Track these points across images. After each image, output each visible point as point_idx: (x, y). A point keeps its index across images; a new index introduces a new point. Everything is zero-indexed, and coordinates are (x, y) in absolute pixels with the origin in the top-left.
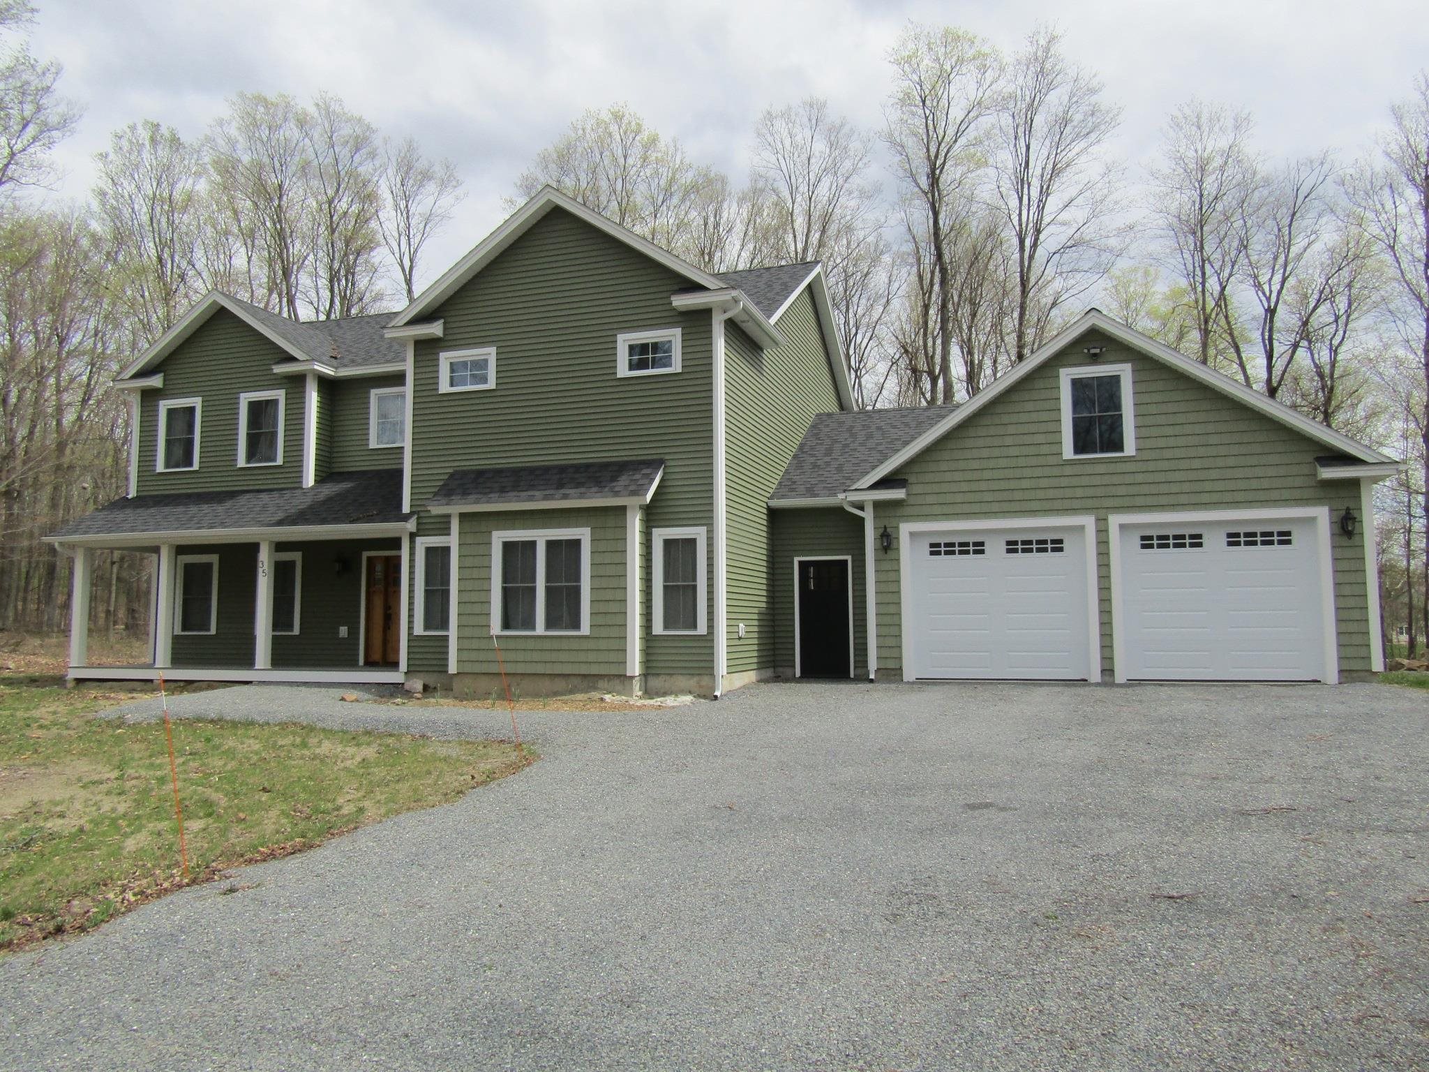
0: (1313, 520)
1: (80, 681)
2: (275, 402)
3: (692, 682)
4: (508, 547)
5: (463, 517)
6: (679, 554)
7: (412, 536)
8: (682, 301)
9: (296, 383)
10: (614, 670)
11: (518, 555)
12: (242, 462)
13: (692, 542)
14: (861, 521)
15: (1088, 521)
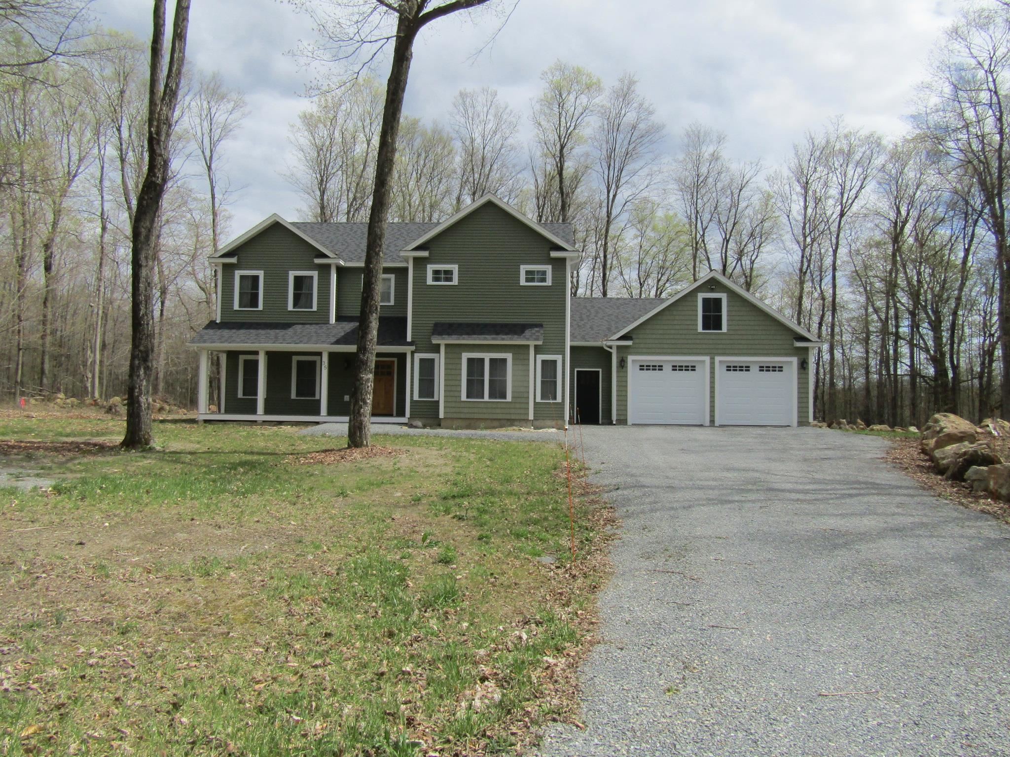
0: (791, 362)
1: (206, 421)
2: (311, 277)
3: (554, 423)
4: (470, 360)
5: (447, 346)
6: (549, 367)
7: (413, 353)
8: (554, 254)
9: (324, 270)
10: (522, 417)
11: (475, 366)
12: (290, 307)
13: (555, 362)
14: (610, 354)
15: (707, 359)
